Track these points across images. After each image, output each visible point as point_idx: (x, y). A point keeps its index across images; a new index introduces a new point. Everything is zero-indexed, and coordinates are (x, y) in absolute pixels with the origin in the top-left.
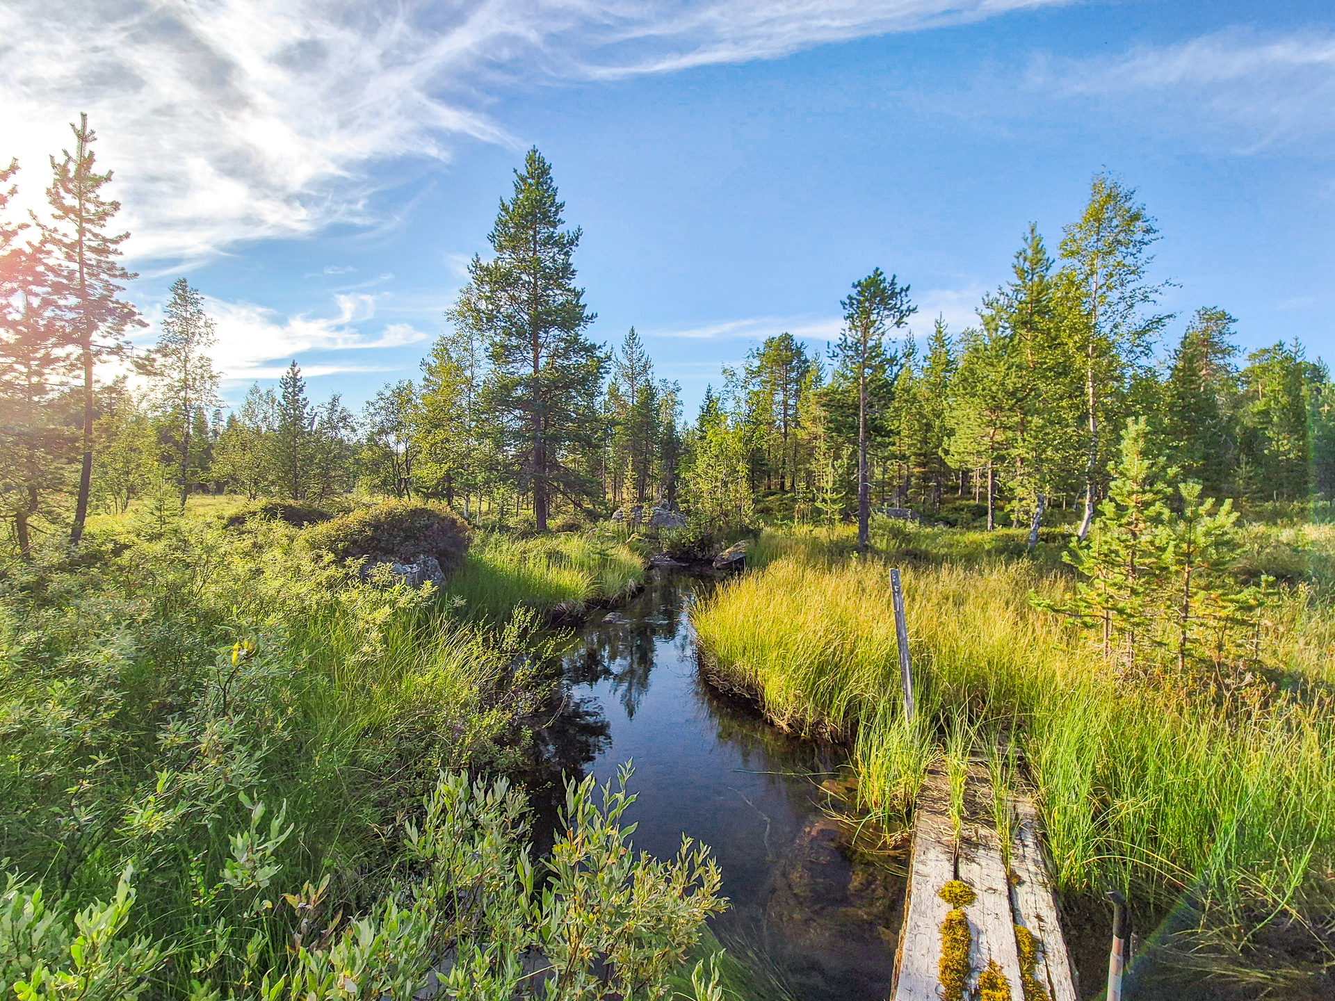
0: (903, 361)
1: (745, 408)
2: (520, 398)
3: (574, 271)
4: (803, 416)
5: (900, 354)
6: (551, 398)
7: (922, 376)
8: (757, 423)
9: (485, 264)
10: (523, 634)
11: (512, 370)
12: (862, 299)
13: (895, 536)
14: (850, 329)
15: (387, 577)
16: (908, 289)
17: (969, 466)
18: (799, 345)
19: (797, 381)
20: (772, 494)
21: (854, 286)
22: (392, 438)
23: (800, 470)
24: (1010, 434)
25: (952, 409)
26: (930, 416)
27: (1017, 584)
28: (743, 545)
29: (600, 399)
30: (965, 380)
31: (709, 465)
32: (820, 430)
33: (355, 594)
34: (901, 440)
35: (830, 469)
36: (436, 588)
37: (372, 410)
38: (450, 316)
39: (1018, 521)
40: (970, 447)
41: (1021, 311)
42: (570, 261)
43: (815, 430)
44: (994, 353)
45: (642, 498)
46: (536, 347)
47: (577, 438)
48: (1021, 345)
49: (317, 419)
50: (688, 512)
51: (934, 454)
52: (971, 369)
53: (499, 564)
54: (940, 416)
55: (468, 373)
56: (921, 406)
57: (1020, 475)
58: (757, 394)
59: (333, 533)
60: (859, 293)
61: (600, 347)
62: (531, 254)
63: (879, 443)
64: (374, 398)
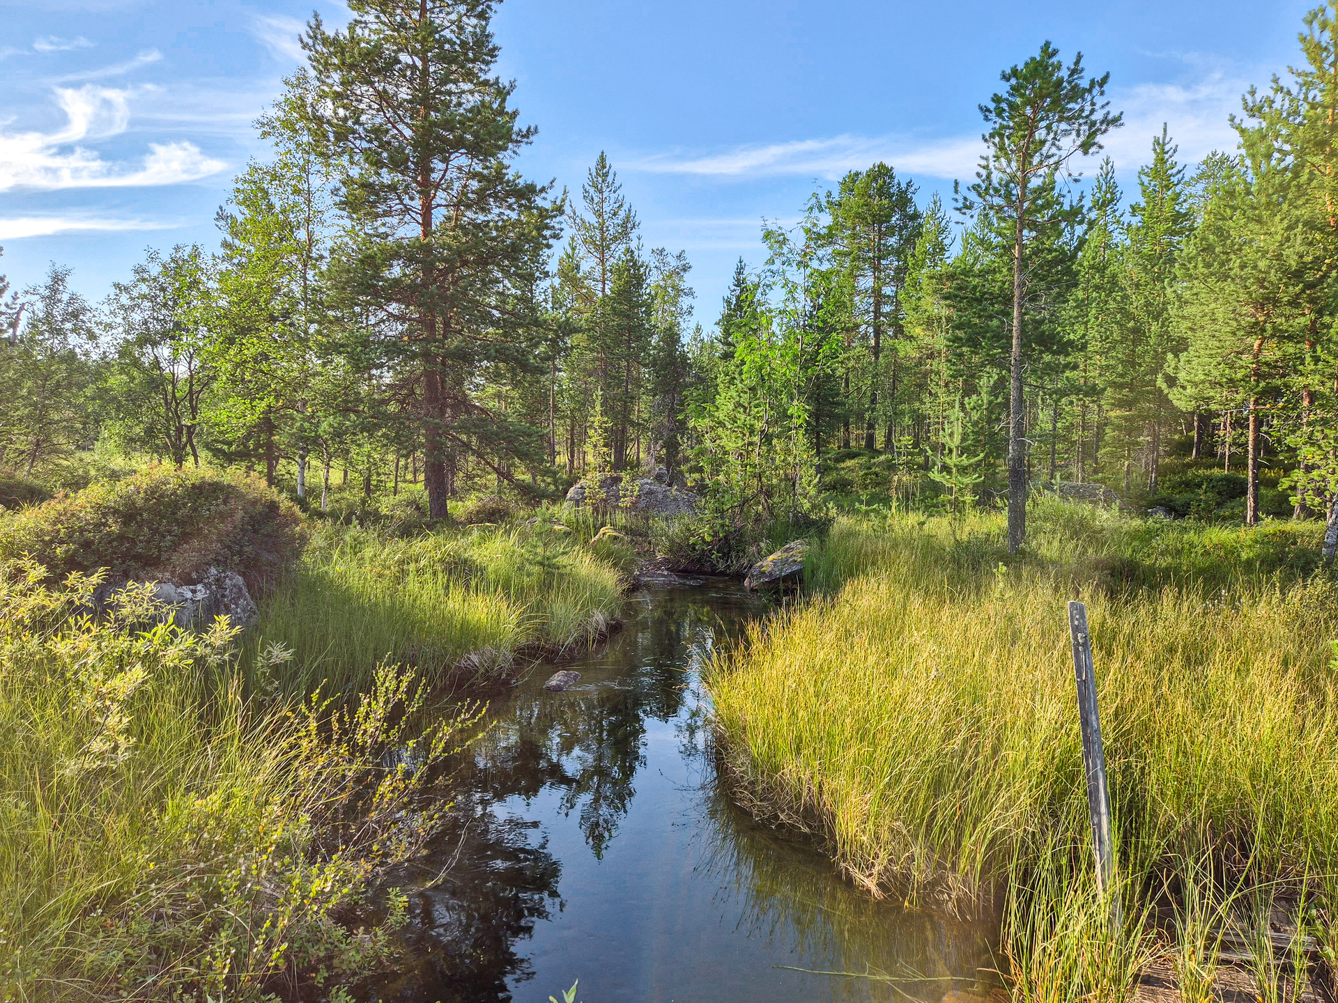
0: (1093, 215)
1: (803, 303)
2: (397, 282)
3: (495, 49)
4: (909, 318)
5: (1087, 203)
6: (455, 283)
7: (1128, 242)
8: (826, 330)
9: (331, 33)
10: (393, 717)
11: (382, 230)
12: (1019, 100)
13: (1075, 534)
14: (997, 158)
15: (144, 609)
16: (1105, 79)
17: (1213, 407)
18: (903, 186)
19: (898, 253)
20: (853, 456)
21: (1006, 78)
22: (164, 351)
23: (903, 413)
24: (1290, 348)
25: (1183, 302)
26: (1143, 316)
27: (1302, 626)
28: (798, 550)
29: (545, 284)
30: (1209, 249)
31: (739, 405)
32: (940, 341)
33: (84, 642)
34: (1088, 358)
35: (956, 413)
36: (237, 630)
37: (125, 299)
38: (267, 129)
39: (1303, 507)
40: (1215, 373)
41: (1313, 122)
42: (489, 30)
43: (931, 341)
44: (1264, 200)
45: (621, 463)
46: (427, 188)
47: (501, 354)
48: (1314, 184)
49: (24, 316)
50: (701, 489)
51: (1148, 384)
52: (1219, 228)
53: (354, 582)
54: (1160, 314)
55: (302, 235)
56: (1125, 297)
57: (1309, 424)
58: (825, 276)
59: (47, 527)
60: (1015, 90)
61: (543, 190)
62: (416, 15)
63: (1048, 364)
64: (127, 278)
